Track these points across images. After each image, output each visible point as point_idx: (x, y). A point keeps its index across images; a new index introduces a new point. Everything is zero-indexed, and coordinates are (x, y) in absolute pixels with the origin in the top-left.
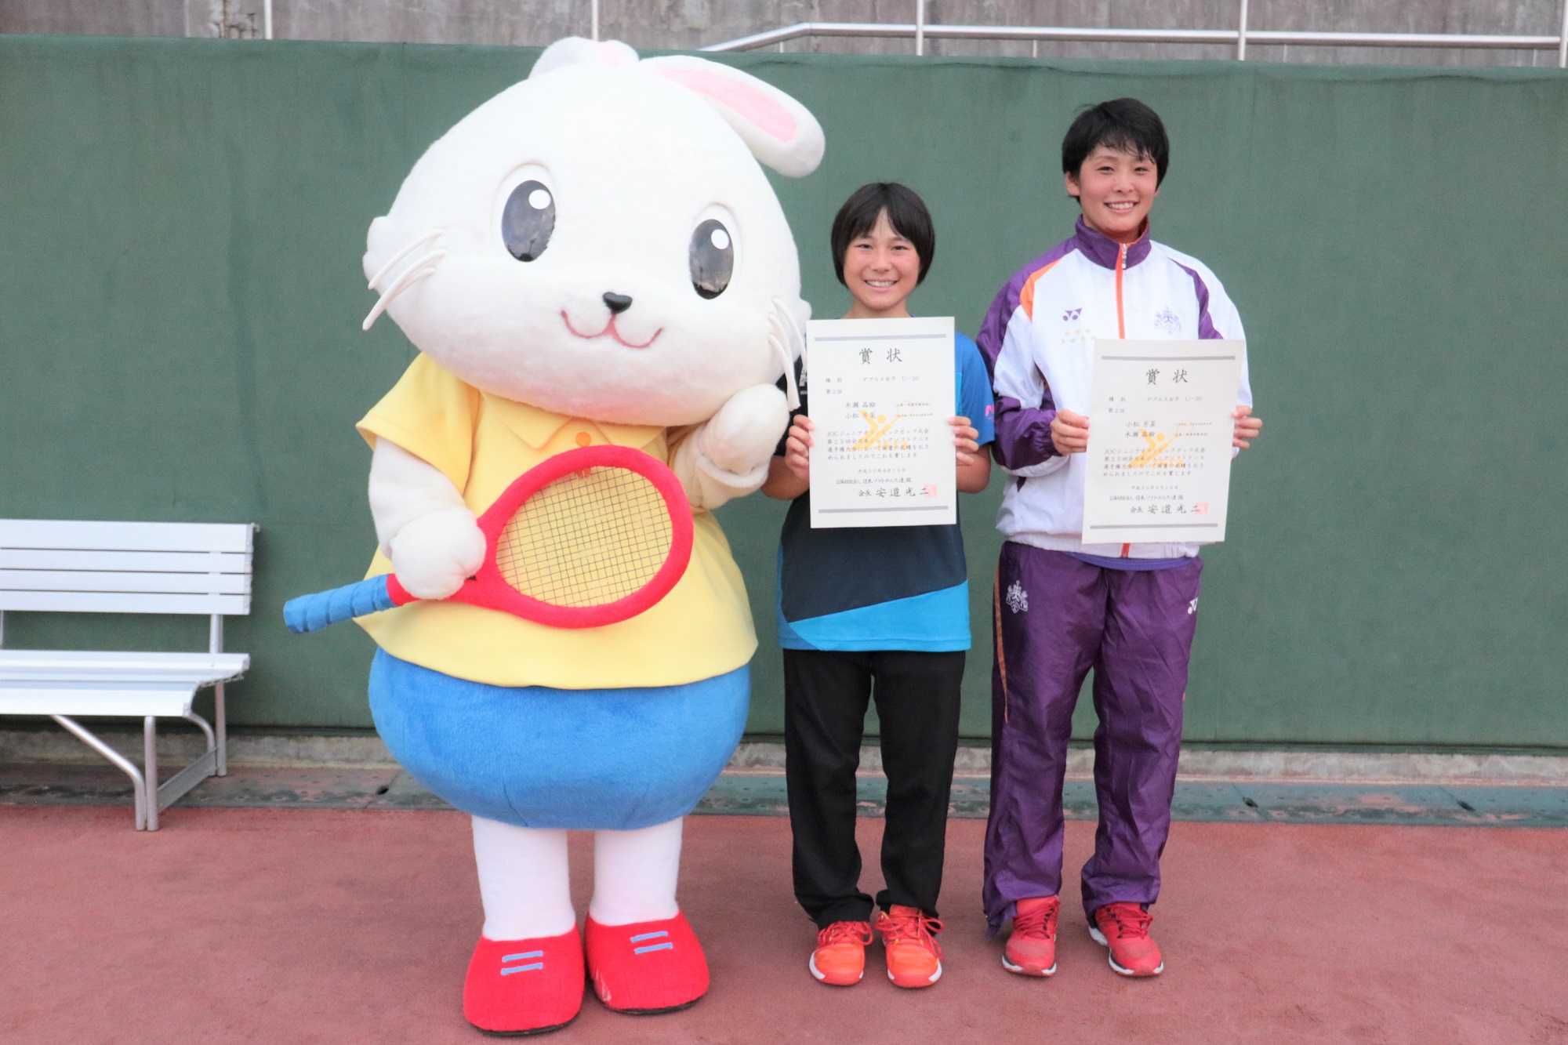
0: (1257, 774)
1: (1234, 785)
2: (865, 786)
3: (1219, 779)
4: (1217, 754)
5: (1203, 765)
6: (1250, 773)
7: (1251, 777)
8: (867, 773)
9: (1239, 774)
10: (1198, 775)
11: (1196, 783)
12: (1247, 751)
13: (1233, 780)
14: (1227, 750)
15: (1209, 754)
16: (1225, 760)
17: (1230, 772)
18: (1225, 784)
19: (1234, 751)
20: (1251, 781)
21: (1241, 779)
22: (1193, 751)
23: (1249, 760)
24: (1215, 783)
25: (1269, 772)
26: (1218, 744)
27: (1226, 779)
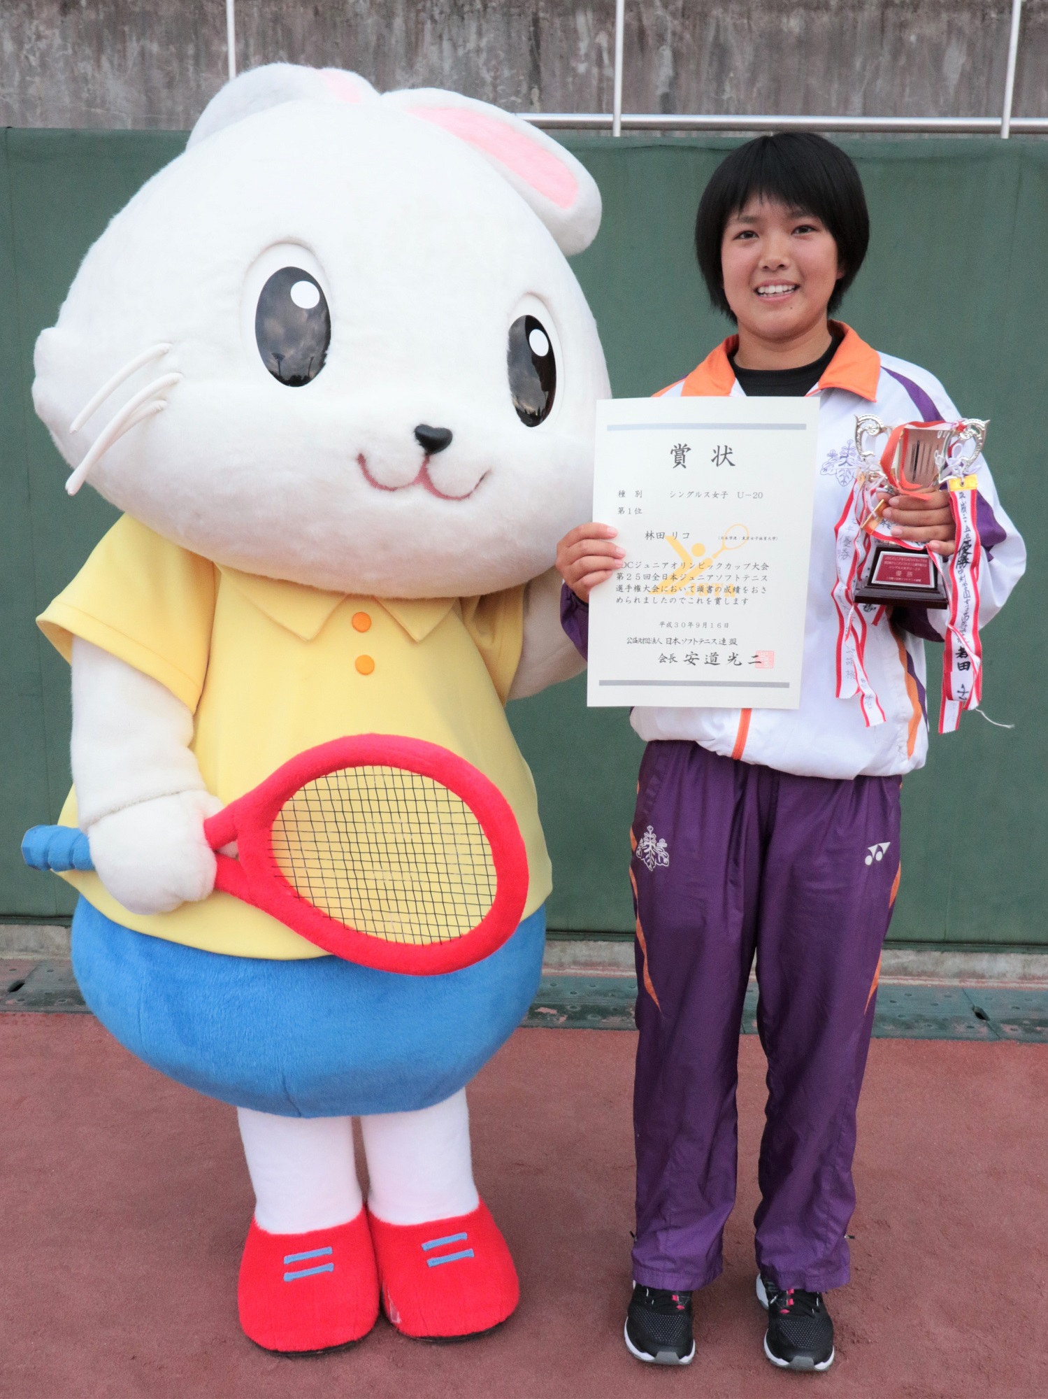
0: (991, 977)
1: (963, 989)
2: (549, 986)
3: (947, 982)
4: (946, 954)
5: (930, 968)
6: (983, 977)
7: (984, 980)
8: (553, 971)
9: (969, 977)
10: (925, 978)
11: (921, 986)
12: (981, 952)
13: (963, 984)
14: (958, 951)
15: (937, 954)
16: (954, 961)
17: (960, 975)
18: (955, 989)
19: (965, 951)
20: (983, 985)
21: (971, 983)
22: (919, 951)
23: (982, 962)
24: (942, 988)
25: (1004, 975)
26: (947, 944)
27: (956, 982)
